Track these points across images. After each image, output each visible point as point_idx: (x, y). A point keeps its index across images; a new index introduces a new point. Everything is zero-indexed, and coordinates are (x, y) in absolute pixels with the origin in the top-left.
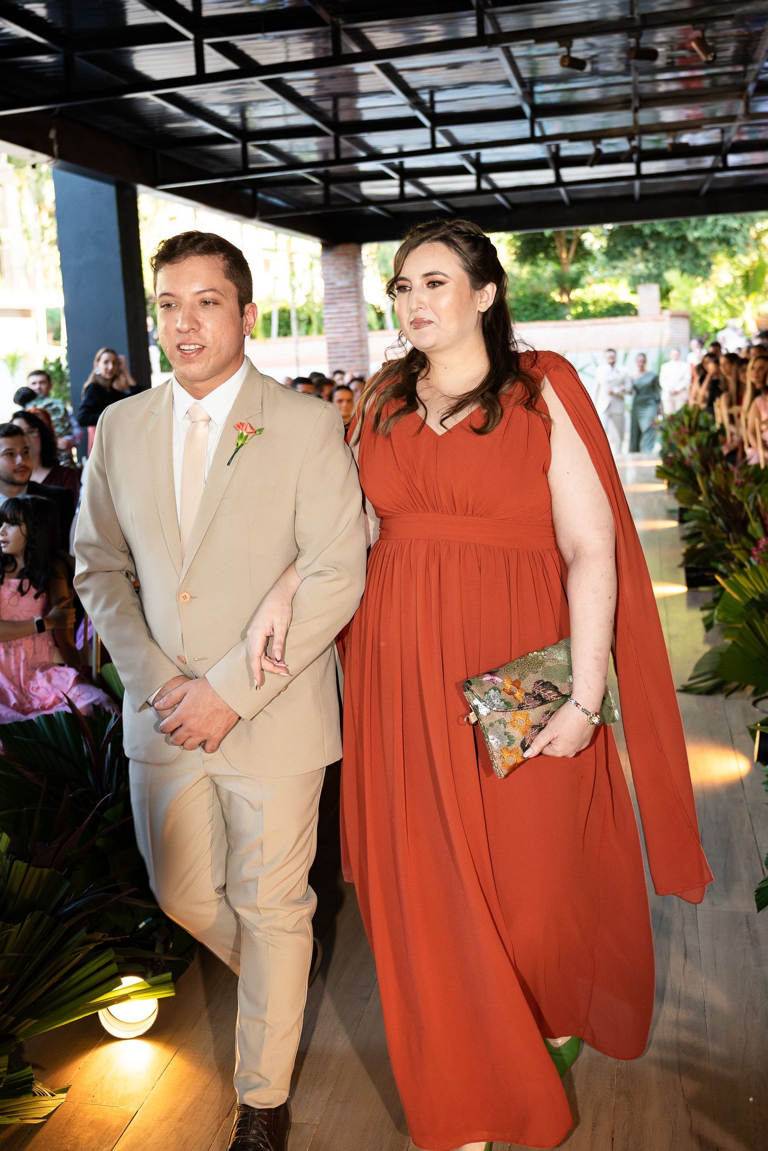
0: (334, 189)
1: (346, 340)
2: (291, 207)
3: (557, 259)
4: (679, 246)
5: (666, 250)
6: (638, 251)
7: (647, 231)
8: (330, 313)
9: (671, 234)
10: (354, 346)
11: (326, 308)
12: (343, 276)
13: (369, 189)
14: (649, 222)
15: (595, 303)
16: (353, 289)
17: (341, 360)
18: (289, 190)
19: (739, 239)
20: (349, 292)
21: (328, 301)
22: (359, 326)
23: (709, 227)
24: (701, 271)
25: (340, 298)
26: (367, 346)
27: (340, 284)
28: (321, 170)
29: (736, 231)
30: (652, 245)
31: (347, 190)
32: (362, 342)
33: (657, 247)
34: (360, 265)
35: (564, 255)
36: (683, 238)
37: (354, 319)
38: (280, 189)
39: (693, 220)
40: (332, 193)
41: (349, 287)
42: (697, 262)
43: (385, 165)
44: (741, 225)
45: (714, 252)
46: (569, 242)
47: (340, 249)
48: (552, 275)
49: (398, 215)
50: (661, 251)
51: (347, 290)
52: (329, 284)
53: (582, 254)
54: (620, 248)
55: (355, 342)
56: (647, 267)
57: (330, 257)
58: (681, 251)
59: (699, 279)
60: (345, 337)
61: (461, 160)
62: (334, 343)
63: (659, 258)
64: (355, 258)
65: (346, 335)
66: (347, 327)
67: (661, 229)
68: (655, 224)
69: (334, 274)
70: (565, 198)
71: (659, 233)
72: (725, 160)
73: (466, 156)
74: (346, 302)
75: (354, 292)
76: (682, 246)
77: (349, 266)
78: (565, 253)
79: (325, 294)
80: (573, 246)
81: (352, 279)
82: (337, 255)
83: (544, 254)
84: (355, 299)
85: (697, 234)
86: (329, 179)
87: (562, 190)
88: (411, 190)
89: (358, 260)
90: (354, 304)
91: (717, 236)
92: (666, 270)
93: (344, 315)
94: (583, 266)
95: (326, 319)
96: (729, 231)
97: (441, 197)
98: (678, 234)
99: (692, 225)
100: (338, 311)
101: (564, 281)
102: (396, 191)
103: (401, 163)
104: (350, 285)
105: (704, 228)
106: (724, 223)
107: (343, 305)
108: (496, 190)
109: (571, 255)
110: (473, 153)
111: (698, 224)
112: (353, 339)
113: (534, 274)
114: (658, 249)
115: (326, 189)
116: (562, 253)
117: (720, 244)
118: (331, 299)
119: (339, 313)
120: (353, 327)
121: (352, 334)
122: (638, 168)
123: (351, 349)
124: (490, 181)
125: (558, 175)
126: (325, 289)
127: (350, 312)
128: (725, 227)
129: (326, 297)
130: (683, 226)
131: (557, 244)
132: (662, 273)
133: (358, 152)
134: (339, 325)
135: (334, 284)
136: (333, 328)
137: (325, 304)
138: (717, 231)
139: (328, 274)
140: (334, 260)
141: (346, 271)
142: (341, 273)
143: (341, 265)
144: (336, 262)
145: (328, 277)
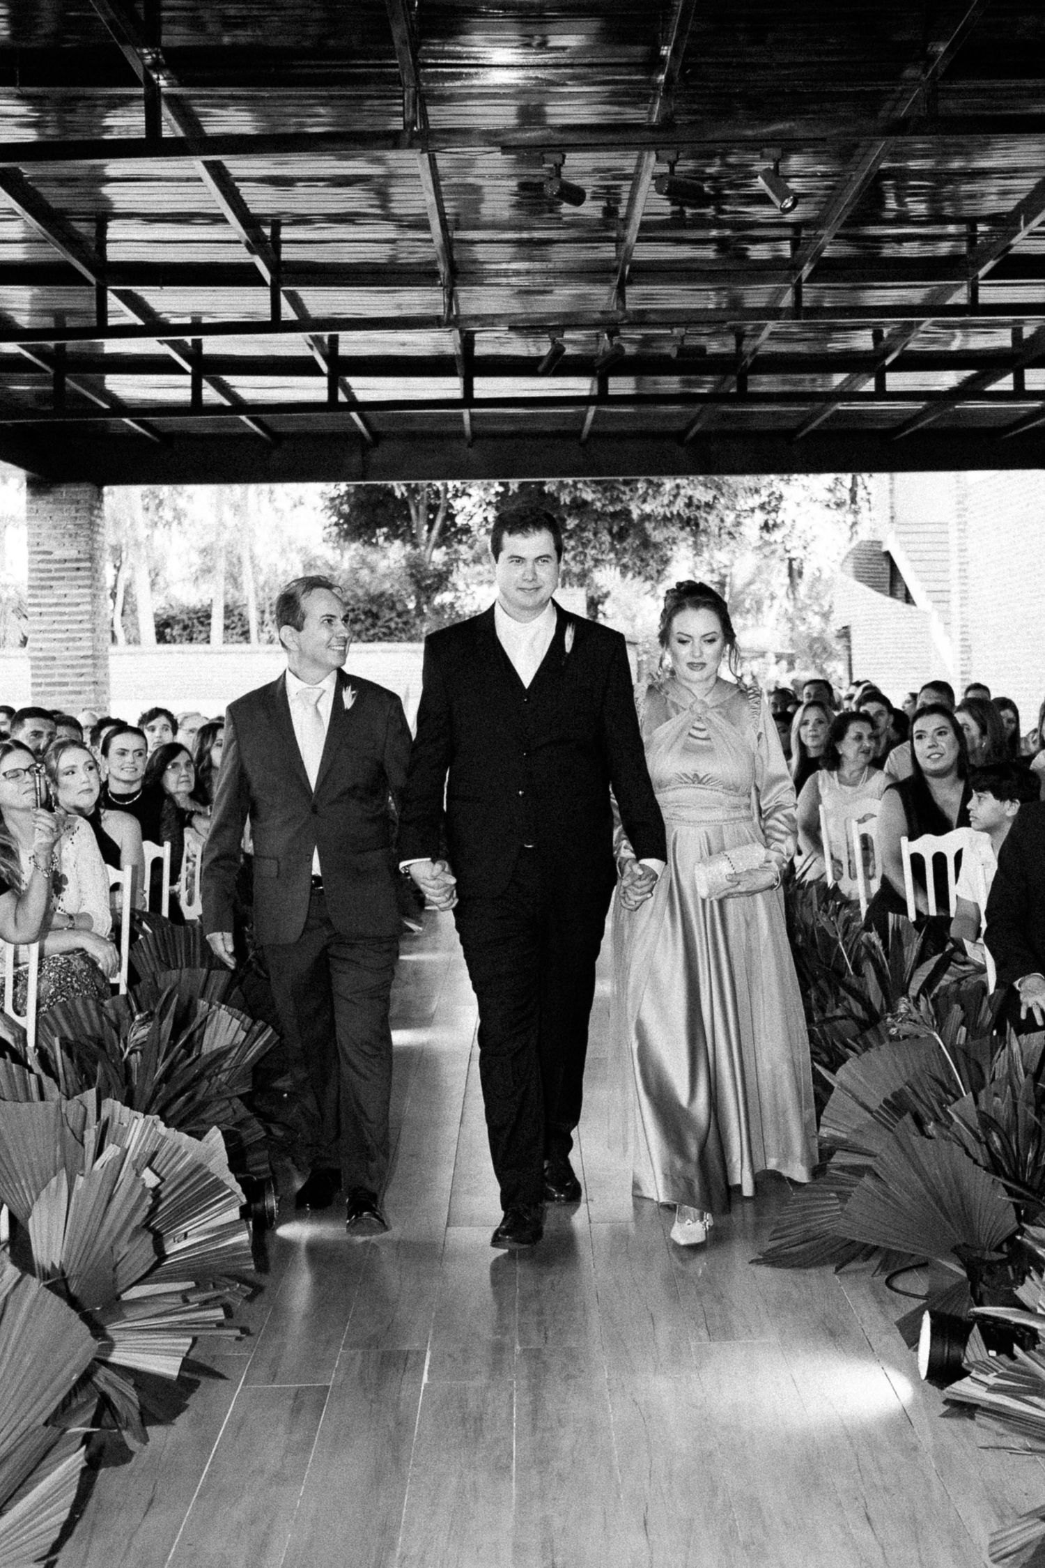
0: (71, 383)
1: (67, 653)
3: (413, 540)
4: (615, 529)
5: (596, 534)
7: (565, 498)
8: (39, 605)
9: (604, 505)
10: (83, 666)
11: (35, 596)
12: (67, 540)
13: (124, 386)
14: (570, 481)
16: (88, 564)
17: (58, 689)
19: (713, 519)
20: (78, 569)
21: (36, 583)
22: (93, 630)
23: (666, 502)
25: (63, 578)
26: (107, 666)
27: (59, 554)
28: (51, 344)
29: (709, 506)
30: (571, 523)
31: (91, 388)
32: (97, 659)
33: (581, 528)
34: (98, 521)
35: (424, 535)
36: (627, 512)
37: (86, 617)
39: (642, 484)
40: (67, 388)
41: (78, 560)
42: (645, 555)
43: (171, 344)
44: (715, 498)
45: (675, 541)
46: (433, 509)
47: (64, 491)
48: (404, 562)
49: (168, 438)
50: (588, 535)
51: (76, 565)
52: (39, 552)
53: (451, 533)
55: (85, 657)
57: (44, 504)
58: (620, 536)
59: (648, 585)
60: (67, 649)
61: (311, 347)
62: (45, 659)
63: (585, 545)
64: (91, 509)
65: (71, 644)
66: (72, 631)
67: (588, 496)
68: (580, 486)
69: (49, 536)
70: (467, 428)
71: (585, 503)
72: (742, 384)
73: (317, 341)
74: (72, 587)
75: (90, 569)
76: (621, 528)
77: (78, 522)
78: (426, 527)
79: (32, 570)
80: (441, 515)
81: (83, 547)
82: (56, 501)
83: (390, 528)
84: (88, 582)
85: (647, 508)
86: (62, 363)
87: (466, 413)
88: (210, 395)
89: (96, 512)
90: (87, 591)
91: (679, 514)
92: (595, 566)
93: (67, 610)
94: (456, 552)
95: (33, 614)
96: (698, 507)
97: (256, 410)
98: (618, 507)
99: (641, 492)
100: (55, 601)
101: (424, 578)
102: (185, 395)
103: (198, 345)
104: (82, 556)
105: (659, 499)
106: (690, 492)
107: (66, 592)
108: (353, 404)
109: (435, 532)
110: (326, 335)
111: (650, 491)
112: (82, 653)
113: (364, 562)
114: (583, 530)
115: (58, 382)
116: (419, 529)
117: (682, 528)
118: (41, 579)
119: (57, 605)
120: (83, 630)
121: (78, 644)
122: (603, 386)
123: (78, 671)
124: (347, 390)
125: (468, 388)
126: (31, 561)
127: (78, 604)
128: (690, 498)
129: (34, 575)
130: (624, 493)
131: (413, 512)
132: (590, 570)
133: (132, 318)
134: (56, 626)
135: (50, 553)
136: (45, 631)
137: (30, 587)
138: (680, 505)
139: (38, 535)
140: (52, 510)
141: (73, 532)
142: (64, 535)
143: (64, 519)
144: (56, 515)
145: (39, 540)
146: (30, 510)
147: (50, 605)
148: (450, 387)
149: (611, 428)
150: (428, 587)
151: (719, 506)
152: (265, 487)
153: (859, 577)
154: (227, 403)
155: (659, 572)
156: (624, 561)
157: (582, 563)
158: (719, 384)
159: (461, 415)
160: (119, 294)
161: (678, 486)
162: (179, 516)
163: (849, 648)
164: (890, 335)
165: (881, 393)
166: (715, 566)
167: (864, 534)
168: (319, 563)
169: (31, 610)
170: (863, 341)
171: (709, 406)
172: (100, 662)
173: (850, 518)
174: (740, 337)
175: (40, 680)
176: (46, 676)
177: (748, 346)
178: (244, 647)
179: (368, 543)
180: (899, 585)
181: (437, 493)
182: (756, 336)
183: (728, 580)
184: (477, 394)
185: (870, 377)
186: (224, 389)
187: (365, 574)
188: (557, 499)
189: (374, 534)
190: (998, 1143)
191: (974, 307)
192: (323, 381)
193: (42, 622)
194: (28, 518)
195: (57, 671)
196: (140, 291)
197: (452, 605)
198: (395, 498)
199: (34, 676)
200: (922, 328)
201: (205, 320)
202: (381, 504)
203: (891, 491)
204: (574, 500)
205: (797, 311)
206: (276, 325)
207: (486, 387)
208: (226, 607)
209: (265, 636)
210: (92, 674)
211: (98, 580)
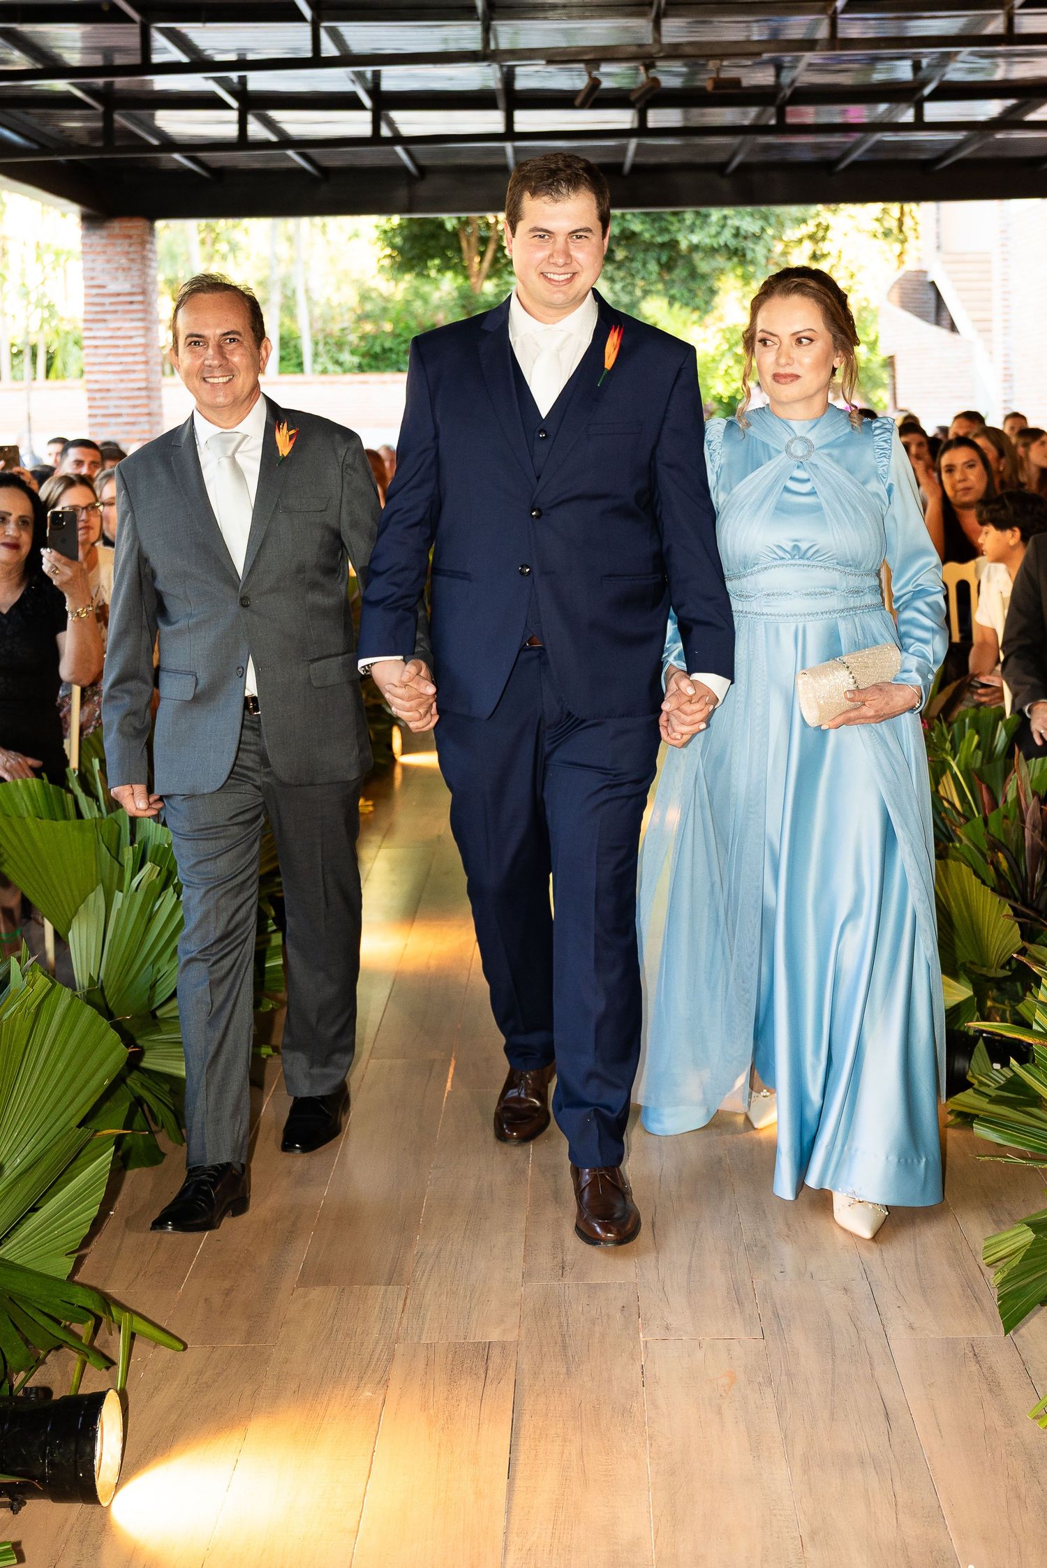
0: (120, 119)
1: (123, 385)
2: (35, 146)
3: (464, 272)
4: (664, 259)
5: (644, 264)
8: (94, 338)
9: (653, 236)
10: (137, 398)
11: (90, 329)
12: (120, 274)
13: (172, 122)
16: (140, 298)
17: (113, 420)
18: (33, 117)
19: (760, 251)
20: (131, 303)
21: (90, 317)
22: (146, 363)
23: (713, 230)
24: (699, 301)
25: (116, 312)
26: (160, 398)
27: (113, 287)
28: (100, 82)
29: (757, 238)
30: (620, 254)
31: (140, 122)
32: (150, 391)
34: (151, 255)
35: (475, 266)
36: (673, 244)
37: (140, 350)
38: (16, 112)
39: (689, 215)
40: (116, 125)
41: (131, 294)
42: (693, 285)
43: (216, 80)
44: (763, 230)
45: (722, 271)
46: (484, 241)
47: (117, 226)
48: (455, 294)
49: (219, 173)
50: (637, 265)
51: (129, 299)
52: (94, 286)
55: (139, 389)
57: (98, 238)
58: (667, 267)
59: (696, 315)
60: (122, 381)
61: (353, 81)
62: (100, 390)
63: (633, 276)
64: (143, 243)
65: (124, 376)
66: (126, 363)
67: (636, 226)
68: (628, 217)
69: (103, 270)
70: (511, 160)
71: (634, 234)
72: (781, 115)
73: (360, 76)
74: (125, 320)
75: (142, 302)
76: (670, 258)
77: (132, 256)
78: (477, 259)
79: (87, 304)
80: (492, 248)
81: (137, 281)
82: (110, 236)
83: (442, 259)
84: (140, 315)
85: (695, 239)
86: (111, 100)
87: (509, 146)
88: (256, 130)
89: (148, 246)
90: (140, 324)
91: (726, 245)
92: (644, 297)
93: (121, 343)
94: (507, 283)
95: (88, 347)
96: (745, 238)
97: (302, 144)
98: (664, 238)
99: (688, 222)
100: (108, 334)
102: (231, 131)
103: (243, 80)
104: (134, 290)
105: (707, 229)
106: (736, 222)
107: (120, 325)
108: (398, 139)
109: (486, 264)
110: (368, 71)
111: (698, 222)
112: (136, 385)
113: (418, 294)
115: (107, 118)
116: (471, 260)
117: (730, 259)
118: (97, 313)
119: (111, 337)
120: (136, 363)
121: (133, 376)
122: (643, 119)
123: (132, 402)
124: (391, 124)
125: (509, 121)
126: (87, 295)
127: (131, 337)
128: (738, 229)
129: (89, 308)
130: (672, 223)
131: (464, 244)
132: (638, 302)
133: (177, 56)
134: (110, 359)
135: (103, 287)
136: (100, 364)
137: (86, 321)
138: (727, 236)
139: (93, 269)
140: (106, 245)
141: (126, 266)
142: (117, 269)
143: (118, 253)
144: (110, 249)
145: (94, 274)
146: (84, 245)
147: (105, 338)
148: (491, 121)
149: (652, 160)
151: (766, 237)
152: (318, 220)
153: (905, 306)
154: (274, 138)
155: (707, 303)
156: (673, 292)
157: (631, 293)
158: (759, 116)
159: (503, 150)
160: (164, 32)
161: (725, 217)
162: (233, 248)
163: (893, 377)
164: (929, 66)
165: (920, 124)
167: (911, 265)
168: (374, 295)
169: (87, 342)
170: (904, 71)
171: (749, 138)
172: (153, 394)
173: (897, 247)
174: (779, 68)
175: (96, 412)
176: (102, 407)
177: (786, 78)
178: (298, 378)
179: (422, 275)
180: (944, 314)
181: (488, 224)
182: (793, 67)
184: (518, 128)
185: (909, 107)
186: (270, 124)
187: (418, 306)
189: (426, 267)
190: (1004, 865)
191: (1010, 37)
192: (367, 116)
193: (95, 355)
194: (83, 253)
195: (112, 403)
196: (185, 28)
198: (446, 230)
199: (90, 407)
200: (960, 58)
201: (250, 57)
202: (433, 236)
203: (938, 220)
204: (623, 231)
205: (835, 42)
206: (317, 61)
207: (526, 120)
208: (282, 338)
209: (319, 368)
210: (146, 406)
211: (151, 313)
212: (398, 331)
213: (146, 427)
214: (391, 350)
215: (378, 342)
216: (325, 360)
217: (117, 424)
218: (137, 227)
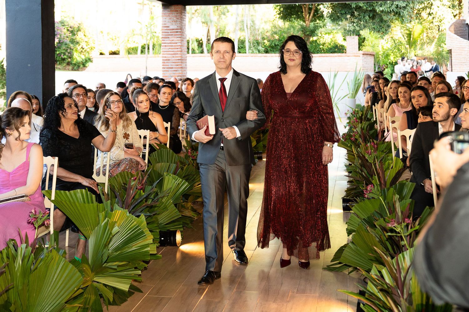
1: (173, 58)
4: (371, 15)
5: (365, 17)
6: (348, 16)
7: (354, 6)
8: (165, 43)
9: (367, 8)
10: (178, 62)
11: (164, 40)
12: (174, 23)
15: (324, 44)
16: (180, 31)
17: (170, 69)
19: (405, 12)
20: (177, 32)
21: (164, 36)
22: (181, 51)
23: (389, 5)
24: (384, 30)
25: (172, 35)
26: (186, 62)
27: (171, 27)
29: (404, 8)
30: (356, 13)
32: (183, 60)
33: (359, 15)
34: (184, 17)
35: (307, 18)
36: (374, 11)
37: (179, 47)
41: (177, 29)
42: (382, 24)
44: (407, 5)
46: (310, 9)
47: (173, 7)
48: (300, 27)
51: (176, 31)
52: (165, 27)
53: (318, 15)
54: (338, 14)
55: (179, 60)
56: (353, 25)
57: (167, 12)
58: (373, 18)
62: (166, 60)
63: (361, 21)
64: (181, 13)
65: (174, 56)
66: (175, 51)
69: (168, 22)
71: (360, 7)
74: (175, 38)
75: (180, 32)
76: (373, 15)
77: (177, 17)
78: (308, 16)
79: (163, 32)
80: (313, 11)
81: (179, 25)
82: (171, 11)
83: (296, 15)
84: (180, 36)
85: (381, 9)
89: (183, 14)
90: (180, 39)
91: (393, 10)
92: (363, 28)
93: (173, 45)
94: (318, 23)
95: (163, 46)
96: (400, 8)
98: (371, 8)
99: (379, 3)
100: (170, 42)
101: (307, 32)
104: (178, 28)
105: (386, 6)
106: (397, 3)
107: (173, 39)
109: (311, 17)
111: (383, 4)
112: (178, 58)
114: (360, 16)
116: (306, 16)
117: (394, 15)
118: (166, 35)
119: (170, 43)
120: (178, 51)
121: (177, 55)
123: (176, 64)
126: (162, 30)
127: (177, 43)
128: (397, 5)
129: (163, 34)
130: (374, 3)
131: (304, 10)
134: (170, 50)
135: (169, 27)
136: (167, 51)
137: (163, 38)
138: (393, 7)
139: (165, 21)
140: (169, 14)
141: (175, 20)
142: (173, 21)
143: (173, 16)
144: (171, 15)
145: (165, 23)
146: (163, 13)
147: (168, 43)
150: (308, 35)
151: (408, 7)
157: (360, 27)
163: (451, 57)
166: (408, 28)
168: (278, 26)
169: (162, 45)
175: (164, 67)
176: (166, 65)
183: (412, 33)
188: (351, 6)
189: (291, 18)
193: (165, 49)
194: (162, 16)
195: (170, 64)
197: (316, 41)
199: (163, 65)
204: (356, 6)
209: (251, 51)
210: (181, 65)
211: (184, 35)
212: (280, 39)
213: (181, 72)
214: (278, 45)
215: (274, 42)
216: (253, 48)
217: (171, 71)
218: (179, 8)
